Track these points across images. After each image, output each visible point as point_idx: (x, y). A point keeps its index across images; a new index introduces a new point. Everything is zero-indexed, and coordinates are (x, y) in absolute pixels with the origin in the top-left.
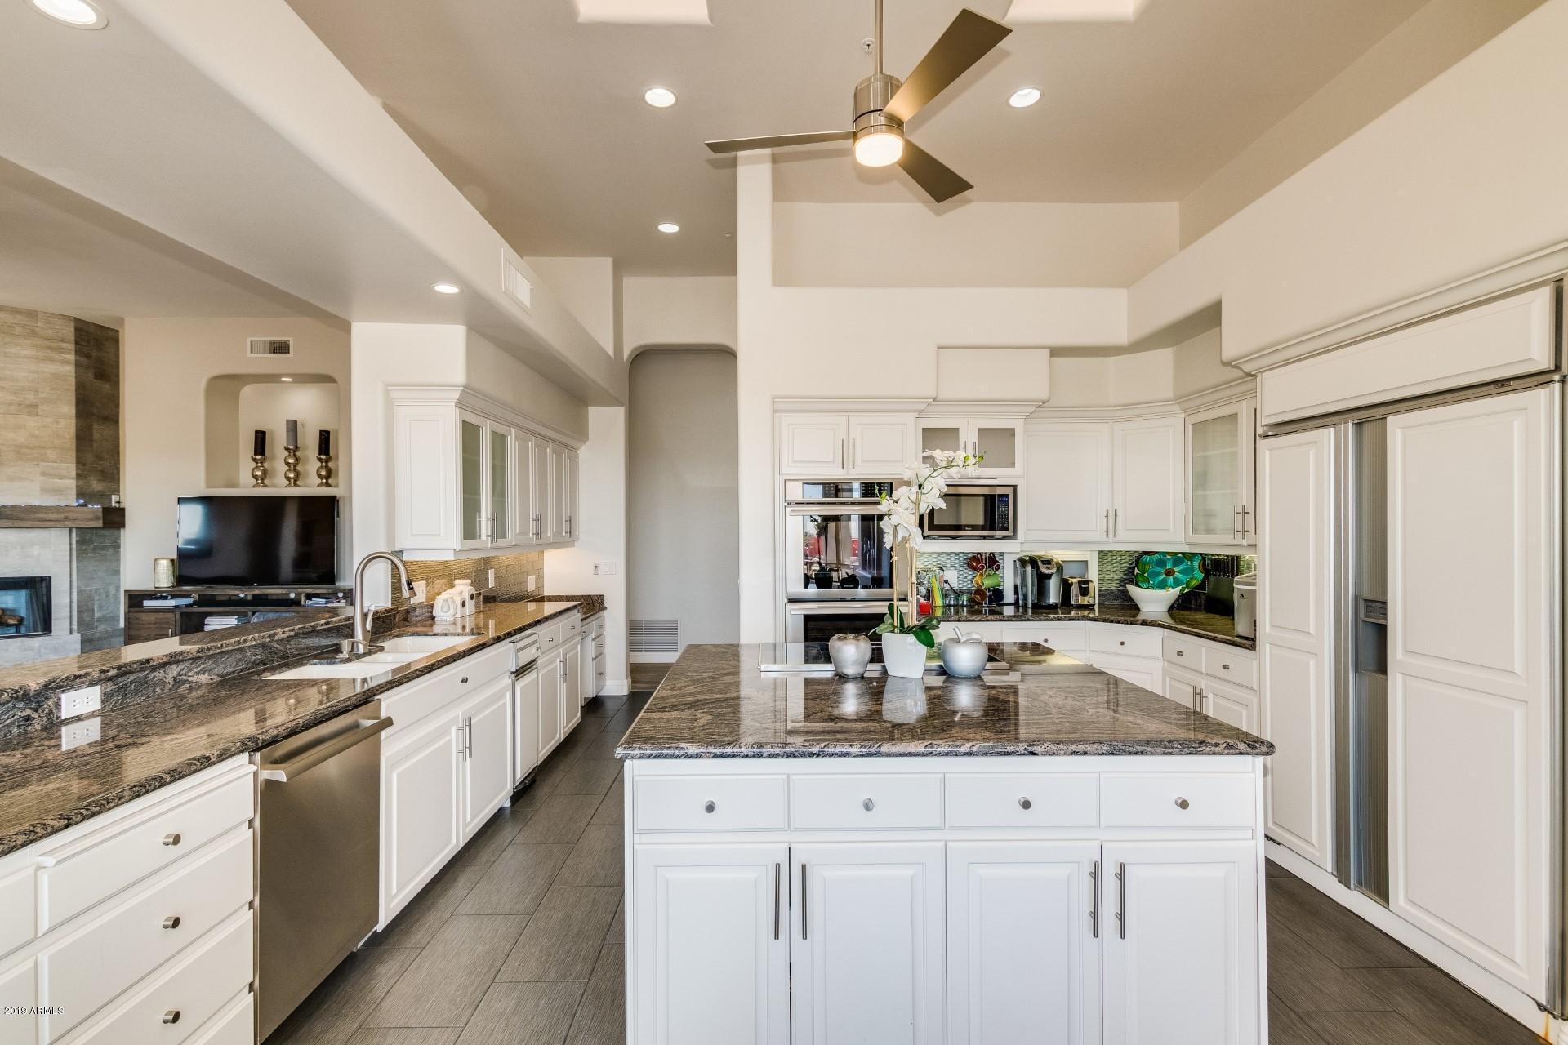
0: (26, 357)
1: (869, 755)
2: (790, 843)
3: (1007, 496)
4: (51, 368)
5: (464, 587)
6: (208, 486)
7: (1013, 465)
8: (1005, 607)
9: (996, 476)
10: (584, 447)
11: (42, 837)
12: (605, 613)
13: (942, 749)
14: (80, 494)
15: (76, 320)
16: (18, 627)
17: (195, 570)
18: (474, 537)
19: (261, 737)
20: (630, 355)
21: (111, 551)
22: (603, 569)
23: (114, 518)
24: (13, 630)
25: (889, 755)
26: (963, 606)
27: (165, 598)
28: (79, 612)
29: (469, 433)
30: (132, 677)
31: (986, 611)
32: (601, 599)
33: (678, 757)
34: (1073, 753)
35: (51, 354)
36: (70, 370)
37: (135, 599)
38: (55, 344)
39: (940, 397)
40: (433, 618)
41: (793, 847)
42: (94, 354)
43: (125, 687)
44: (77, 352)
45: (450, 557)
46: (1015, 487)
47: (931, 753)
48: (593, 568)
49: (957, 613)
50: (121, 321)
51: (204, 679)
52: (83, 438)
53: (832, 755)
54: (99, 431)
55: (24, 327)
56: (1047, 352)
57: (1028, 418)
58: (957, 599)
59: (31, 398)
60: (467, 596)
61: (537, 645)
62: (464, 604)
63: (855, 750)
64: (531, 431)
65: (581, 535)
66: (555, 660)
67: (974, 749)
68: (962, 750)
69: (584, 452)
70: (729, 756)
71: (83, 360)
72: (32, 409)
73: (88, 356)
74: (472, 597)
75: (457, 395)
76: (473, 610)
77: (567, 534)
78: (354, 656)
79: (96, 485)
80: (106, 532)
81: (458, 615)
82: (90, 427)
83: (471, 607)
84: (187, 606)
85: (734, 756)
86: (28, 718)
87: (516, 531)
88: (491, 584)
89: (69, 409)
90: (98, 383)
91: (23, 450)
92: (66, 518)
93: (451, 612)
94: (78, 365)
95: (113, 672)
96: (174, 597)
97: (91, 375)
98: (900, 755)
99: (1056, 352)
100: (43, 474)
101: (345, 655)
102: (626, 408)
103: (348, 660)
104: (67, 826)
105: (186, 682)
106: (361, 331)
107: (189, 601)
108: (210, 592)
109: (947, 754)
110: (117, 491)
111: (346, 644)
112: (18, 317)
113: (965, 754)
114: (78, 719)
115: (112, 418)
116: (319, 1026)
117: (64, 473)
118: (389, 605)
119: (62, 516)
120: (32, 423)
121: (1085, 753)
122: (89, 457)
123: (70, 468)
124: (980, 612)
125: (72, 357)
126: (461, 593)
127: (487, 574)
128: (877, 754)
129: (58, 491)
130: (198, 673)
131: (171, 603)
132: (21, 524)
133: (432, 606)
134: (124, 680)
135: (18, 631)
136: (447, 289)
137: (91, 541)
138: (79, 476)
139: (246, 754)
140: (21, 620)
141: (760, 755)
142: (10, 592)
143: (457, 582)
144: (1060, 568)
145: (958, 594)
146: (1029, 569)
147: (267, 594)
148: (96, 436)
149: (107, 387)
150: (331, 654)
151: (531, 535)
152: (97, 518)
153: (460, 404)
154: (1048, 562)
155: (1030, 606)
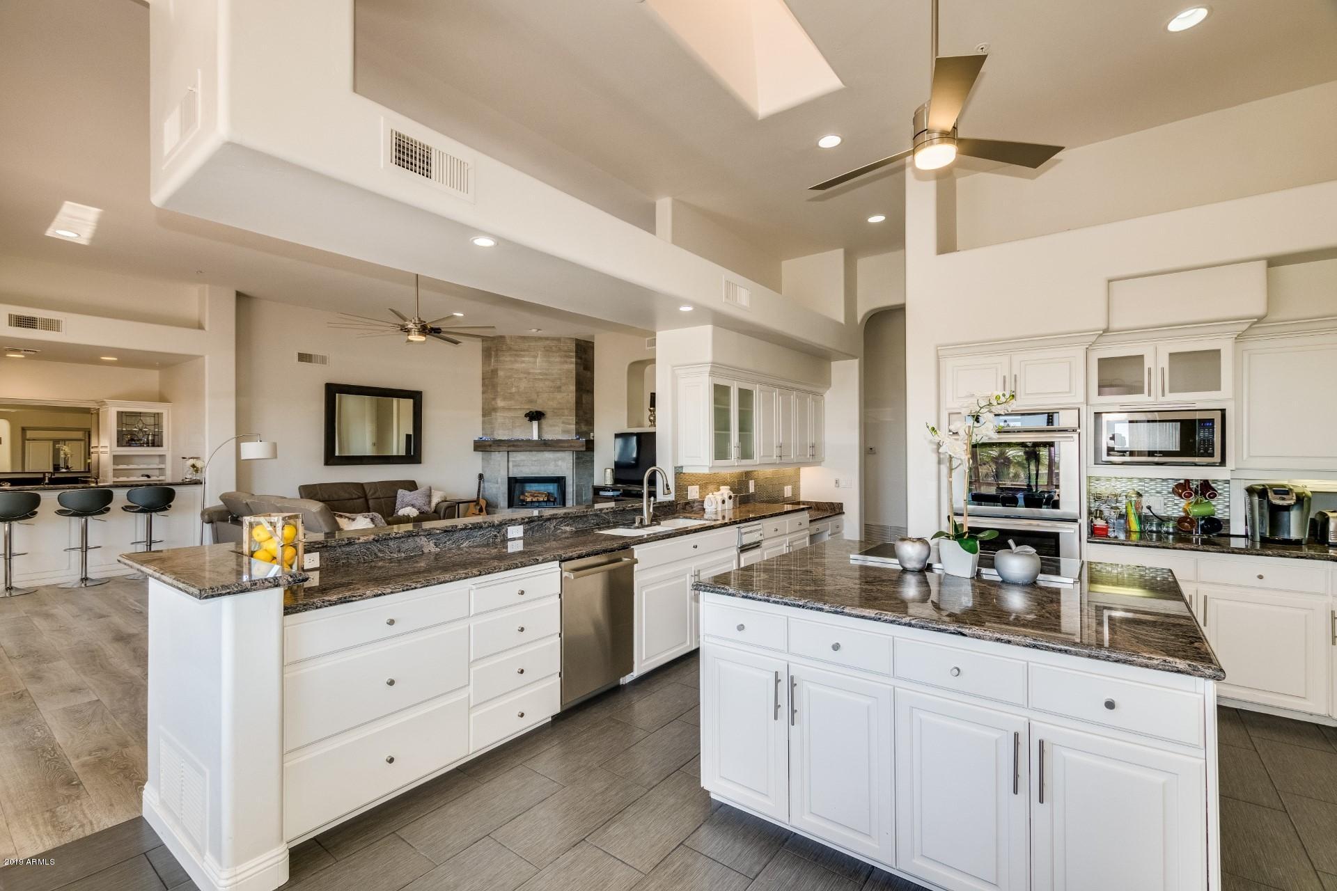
0: (557, 362)
1: (836, 613)
2: (788, 662)
3: (1212, 421)
4: (566, 367)
5: (725, 491)
6: (629, 426)
7: (1219, 389)
8: (1232, 539)
9: (1198, 401)
10: (828, 392)
11: (471, 577)
12: (843, 517)
13: (888, 618)
14: (577, 433)
15: (577, 340)
16: (554, 502)
17: (623, 476)
18: (725, 458)
19: (564, 556)
20: (862, 320)
21: (589, 464)
22: (842, 483)
23: (590, 445)
24: (552, 504)
25: (850, 615)
26: (1168, 533)
27: (609, 491)
28: (576, 496)
29: (720, 393)
30: (536, 523)
31: (1197, 540)
32: (840, 506)
33: (723, 594)
34: (998, 640)
35: (566, 359)
36: (573, 366)
37: (597, 490)
38: (567, 354)
39: (1115, 325)
40: (704, 509)
41: (790, 664)
42: (583, 357)
43: (533, 528)
44: (577, 357)
45: (706, 471)
46: (1223, 411)
47: (880, 619)
48: (834, 482)
49: (1159, 539)
50: (593, 337)
51: (568, 529)
52: (579, 402)
53: (812, 608)
54: (585, 398)
55: (556, 346)
56: (1263, 264)
57: (1239, 338)
58: (1159, 525)
59: (558, 383)
60: (726, 497)
61: (761, 532)
62: (724, 502)
63: (826, 607)
64: (773, 385)
65: (826, 458)
66: (782, 545)
67: (913, 622)
68: (904, 621)
69: (828, 395)
70: (750, 598)
71: (579, 361)
72: (559, 389)
73: (581, 358)
74: (730, 498)
75: (708, 369)
76: (731, 506)
77: (813, 455)
78: (642, 526)
79: (584, 428)
80: (588, 453)
81: (719, 509)
82: (581, 396)
83: (729, 504)
84: (618, 496)
85: (754, 599)
86: (495, 536)
87: (760, 453)
88: (752, 490)
89: (573, 388)
90: (585, 372)
91: (556, 411)
92: (571, 446)
93: (714, 506)
94: (577, 364)
95: (526, 520)
96: (613, 490)
97: (582, 368)
98: (857, 616)
99: (1273, 262)
100: (563, 423)
101: (637, 524)
102: (860, 361)
103: (638, 528)
104: (480, 575)
105: (560, 529)
106: (661, 336)
107: (618, 493)
108: (630, 488)
109: (892, 622)
110: (593, 431)
111: (638, 519)
112: (555, 342)
113: (905, 624)
114: (514, 539)
115: (591, 392)
116: (594, 710)
117: (571, 422)
118: (674, 499)
119: (569, 444)
120: (559, 396)
121: (1009, 642)
122: (581, 413)
123: (573, 419)
124: (1189, 541)
125: (574, 360)
126: (722, 494)
127: (748, 483)
128: (842, 613)
129: (567, 432)
130: (565, 526)
131: (611, 493)
132: (553, 449)
133: (703, 502)
134: (533, 525)
135: (554, 505)
136: (685, 309)
137: (582, 458)
138: (577, 423)
139: (558, 562)
140: (555, 499)
141: (768, 601)
142: (552, 484)
143: (721, 487)
144: (1301, 500)
145: (1162, 521)
146: (1256, 499)
147: (630, 490)
148: (584, 401)
149: (589, 373)
150: (629, 524)
151: (775, 457)
152: (583, 446)
153: (712, 374)
154: (1284, 492)
155: (1258, 538)
